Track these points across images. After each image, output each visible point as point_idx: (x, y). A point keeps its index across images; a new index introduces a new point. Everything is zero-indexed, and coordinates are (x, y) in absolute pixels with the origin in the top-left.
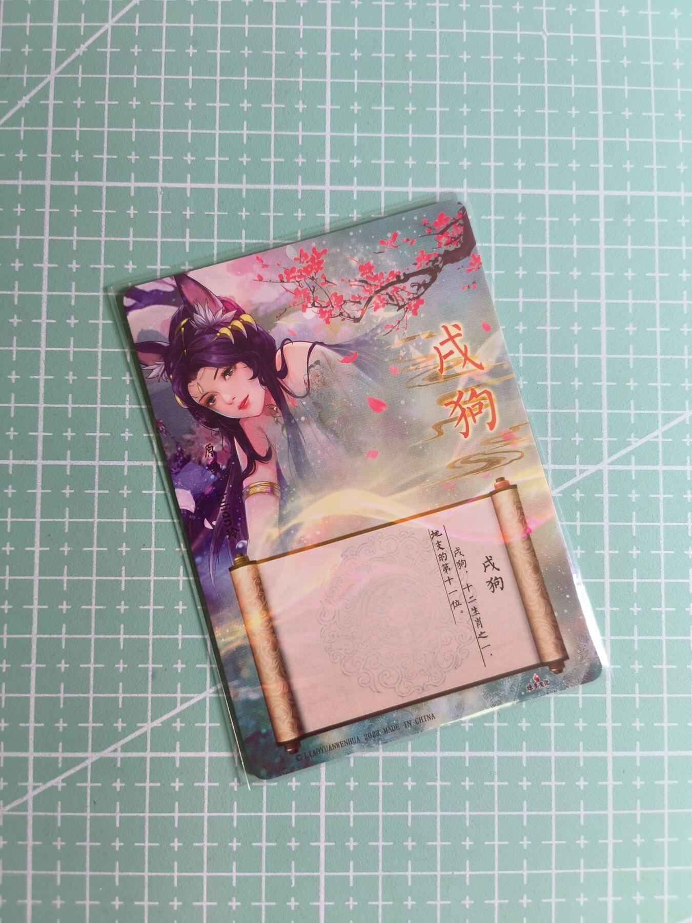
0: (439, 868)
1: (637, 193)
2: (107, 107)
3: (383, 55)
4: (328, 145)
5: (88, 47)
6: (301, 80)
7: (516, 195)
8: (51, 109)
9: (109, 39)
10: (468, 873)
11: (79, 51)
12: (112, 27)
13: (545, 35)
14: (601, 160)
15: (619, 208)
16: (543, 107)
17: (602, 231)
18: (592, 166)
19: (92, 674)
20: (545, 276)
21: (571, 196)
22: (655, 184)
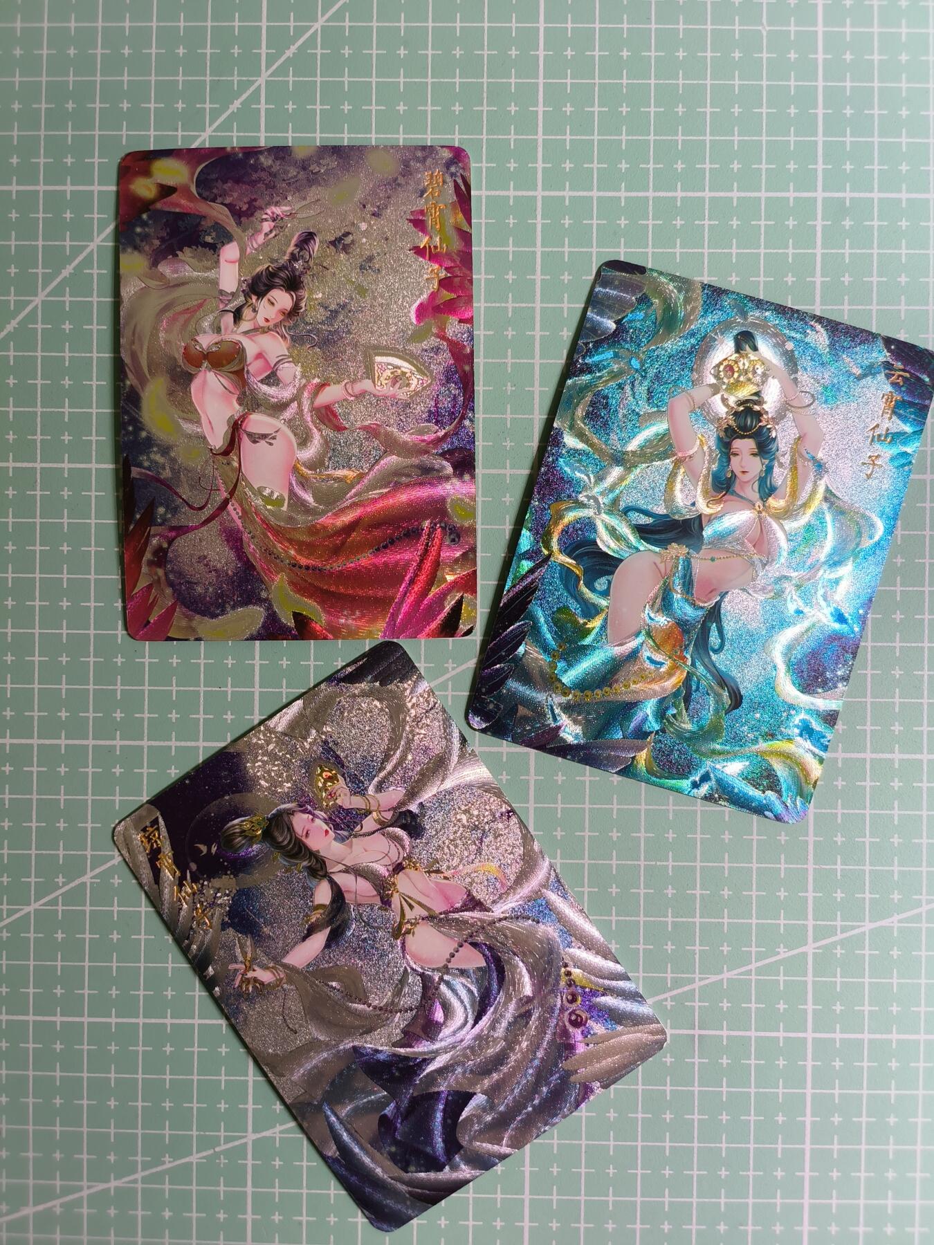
0: (642, 858)
1: (856, 195)
2: (318, 112)
3: (597, 53)
4: (540, 149)
5: (298, 48)
6: (513, 80)
7: (732, 198)
8: (263, 113)
9: (319, 39)
10: (671, 863)
11: (289, 53)
12: (322, 26)
13: (765, 29)
14: (820, 160)
15: (837, 210)
16: (761, 106)
17: (819, 234)
18: (810, 167)
19: (312, 670)
20: (759, 282)
21: (788, 198)
22: (876, 186)
